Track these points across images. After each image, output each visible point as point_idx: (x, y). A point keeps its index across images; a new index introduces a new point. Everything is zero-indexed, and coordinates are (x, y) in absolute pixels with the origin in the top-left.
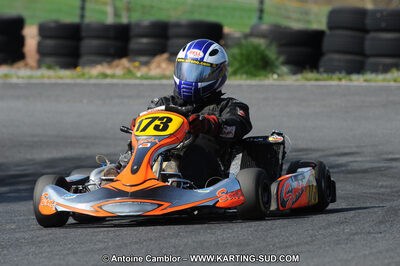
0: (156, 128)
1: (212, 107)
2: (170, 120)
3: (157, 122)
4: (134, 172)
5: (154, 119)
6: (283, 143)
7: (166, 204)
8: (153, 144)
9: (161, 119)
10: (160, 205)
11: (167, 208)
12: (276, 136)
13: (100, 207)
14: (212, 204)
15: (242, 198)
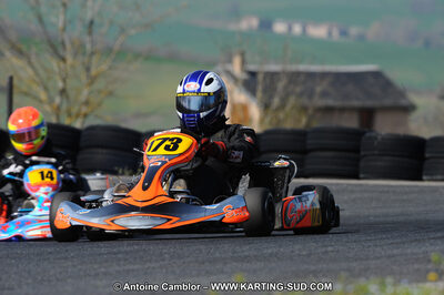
0: (167, 148)
2: (180, 140)
3: (168, 143)
4: (145, 188)
5: (165, 140)
6: (289, 168)
7: (175, 219)
8: (164, 163)
10: (169, 220)
11: (175, 222)
12: (282, 161)
13: (112, 221)
14: (217, 219)
15: (247, 214)
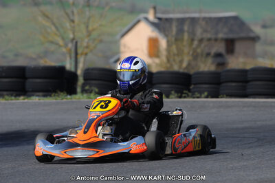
0: (102, 107)
1: (140, 94)
2: (110, 102)
3: (103, 103)
4: (85, 133)
5: (101, 101)
6: (182, 115)
7: (101, 151)
8: (98, 116)
9: (105, 101)
10: (98, 152)
11: (102, 153)
12: (178, 111)
13: (65, 152)
14: (127, 151)
15: (145, 148)
